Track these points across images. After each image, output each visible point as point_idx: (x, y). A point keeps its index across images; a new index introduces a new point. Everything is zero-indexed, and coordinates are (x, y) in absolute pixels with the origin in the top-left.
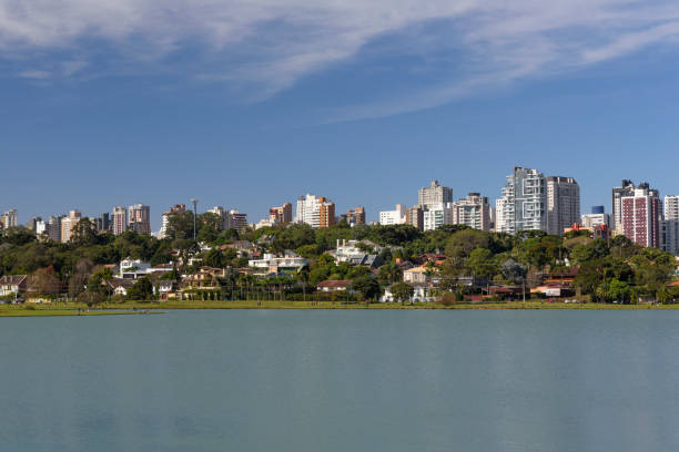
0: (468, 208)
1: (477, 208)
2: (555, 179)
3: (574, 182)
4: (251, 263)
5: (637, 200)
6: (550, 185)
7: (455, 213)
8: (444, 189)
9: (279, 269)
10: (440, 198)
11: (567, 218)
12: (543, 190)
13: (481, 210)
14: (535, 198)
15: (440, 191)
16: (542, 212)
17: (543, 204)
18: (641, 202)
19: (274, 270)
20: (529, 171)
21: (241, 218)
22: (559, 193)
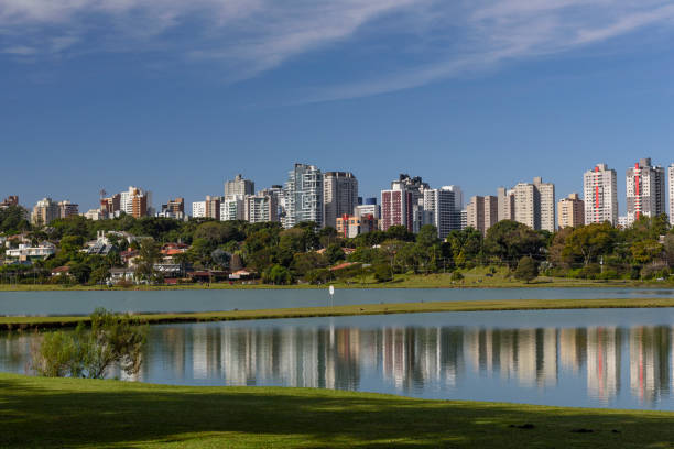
0: (258, 200)
1: (266, 200)
2: (334, 174)
3: (352, 177)
4: (8, 252)
5: (394, 193)
6: (328, 180)
7: (246, 204)
8: (246, 182)
9: (28, 258)
10: (243, 190)
11: (344, 208)
12: (319, 184)
13: (269, 201)
14: (312, 191)
15: (242, 184)
16: (318, 204)
17: (319, 197)
18: (397, 194)
19: (24, 258)
20: (308, 167)
21: (72, 208)
22: (337, 187)
